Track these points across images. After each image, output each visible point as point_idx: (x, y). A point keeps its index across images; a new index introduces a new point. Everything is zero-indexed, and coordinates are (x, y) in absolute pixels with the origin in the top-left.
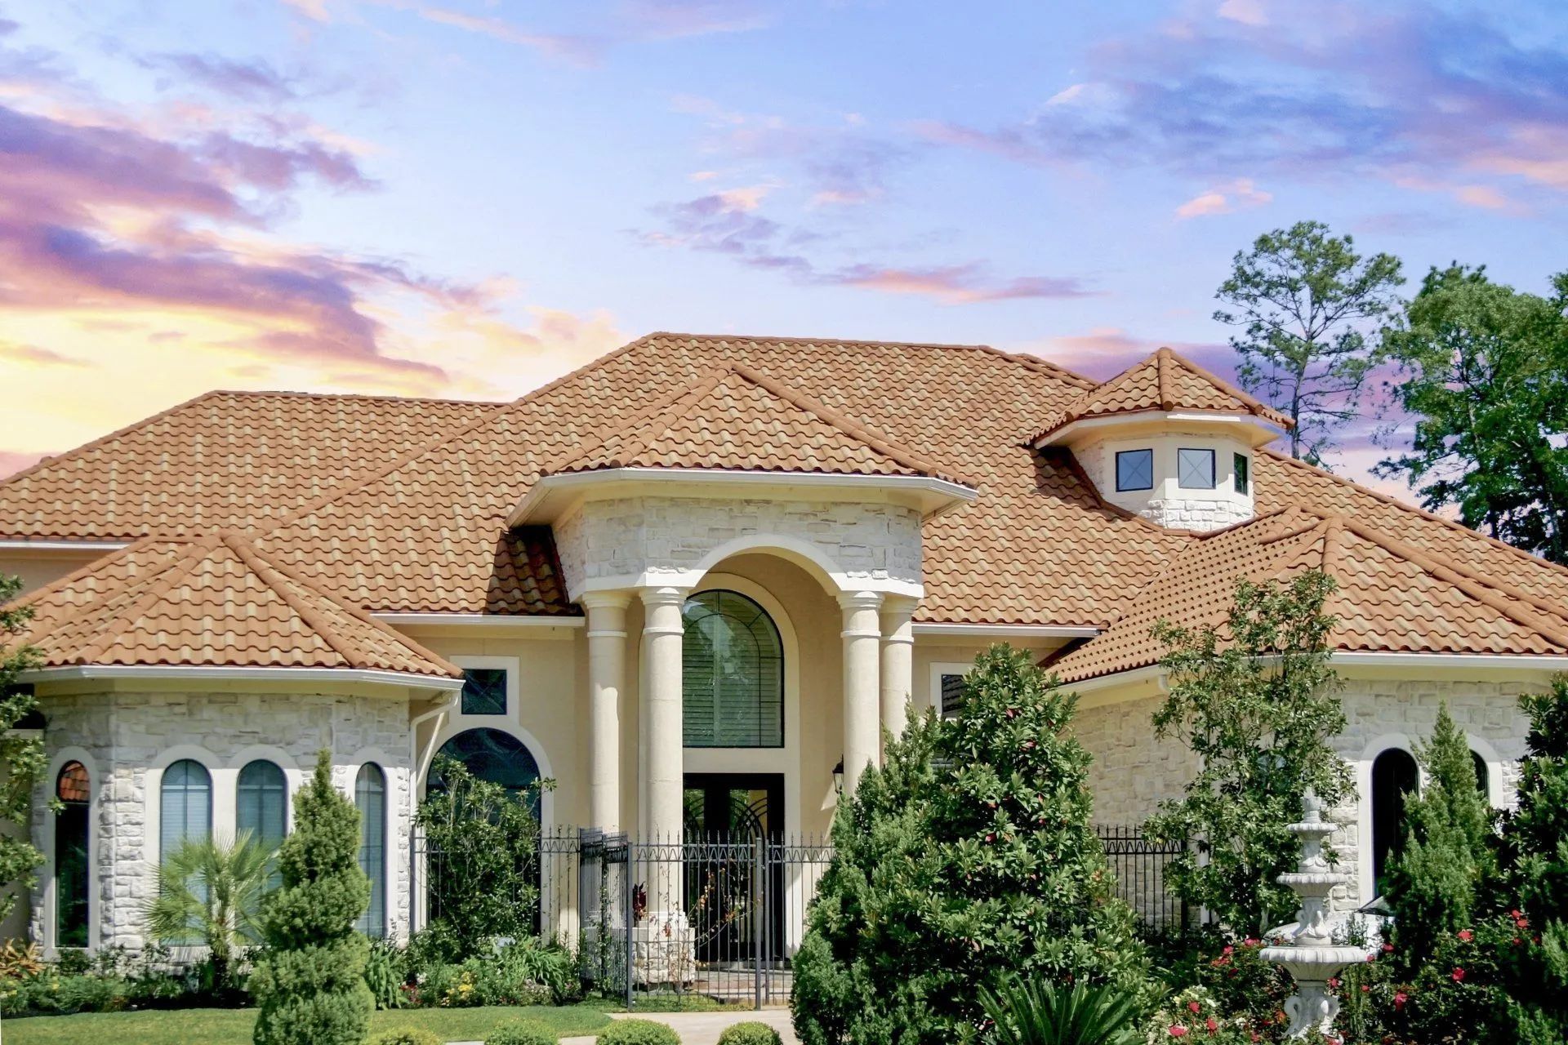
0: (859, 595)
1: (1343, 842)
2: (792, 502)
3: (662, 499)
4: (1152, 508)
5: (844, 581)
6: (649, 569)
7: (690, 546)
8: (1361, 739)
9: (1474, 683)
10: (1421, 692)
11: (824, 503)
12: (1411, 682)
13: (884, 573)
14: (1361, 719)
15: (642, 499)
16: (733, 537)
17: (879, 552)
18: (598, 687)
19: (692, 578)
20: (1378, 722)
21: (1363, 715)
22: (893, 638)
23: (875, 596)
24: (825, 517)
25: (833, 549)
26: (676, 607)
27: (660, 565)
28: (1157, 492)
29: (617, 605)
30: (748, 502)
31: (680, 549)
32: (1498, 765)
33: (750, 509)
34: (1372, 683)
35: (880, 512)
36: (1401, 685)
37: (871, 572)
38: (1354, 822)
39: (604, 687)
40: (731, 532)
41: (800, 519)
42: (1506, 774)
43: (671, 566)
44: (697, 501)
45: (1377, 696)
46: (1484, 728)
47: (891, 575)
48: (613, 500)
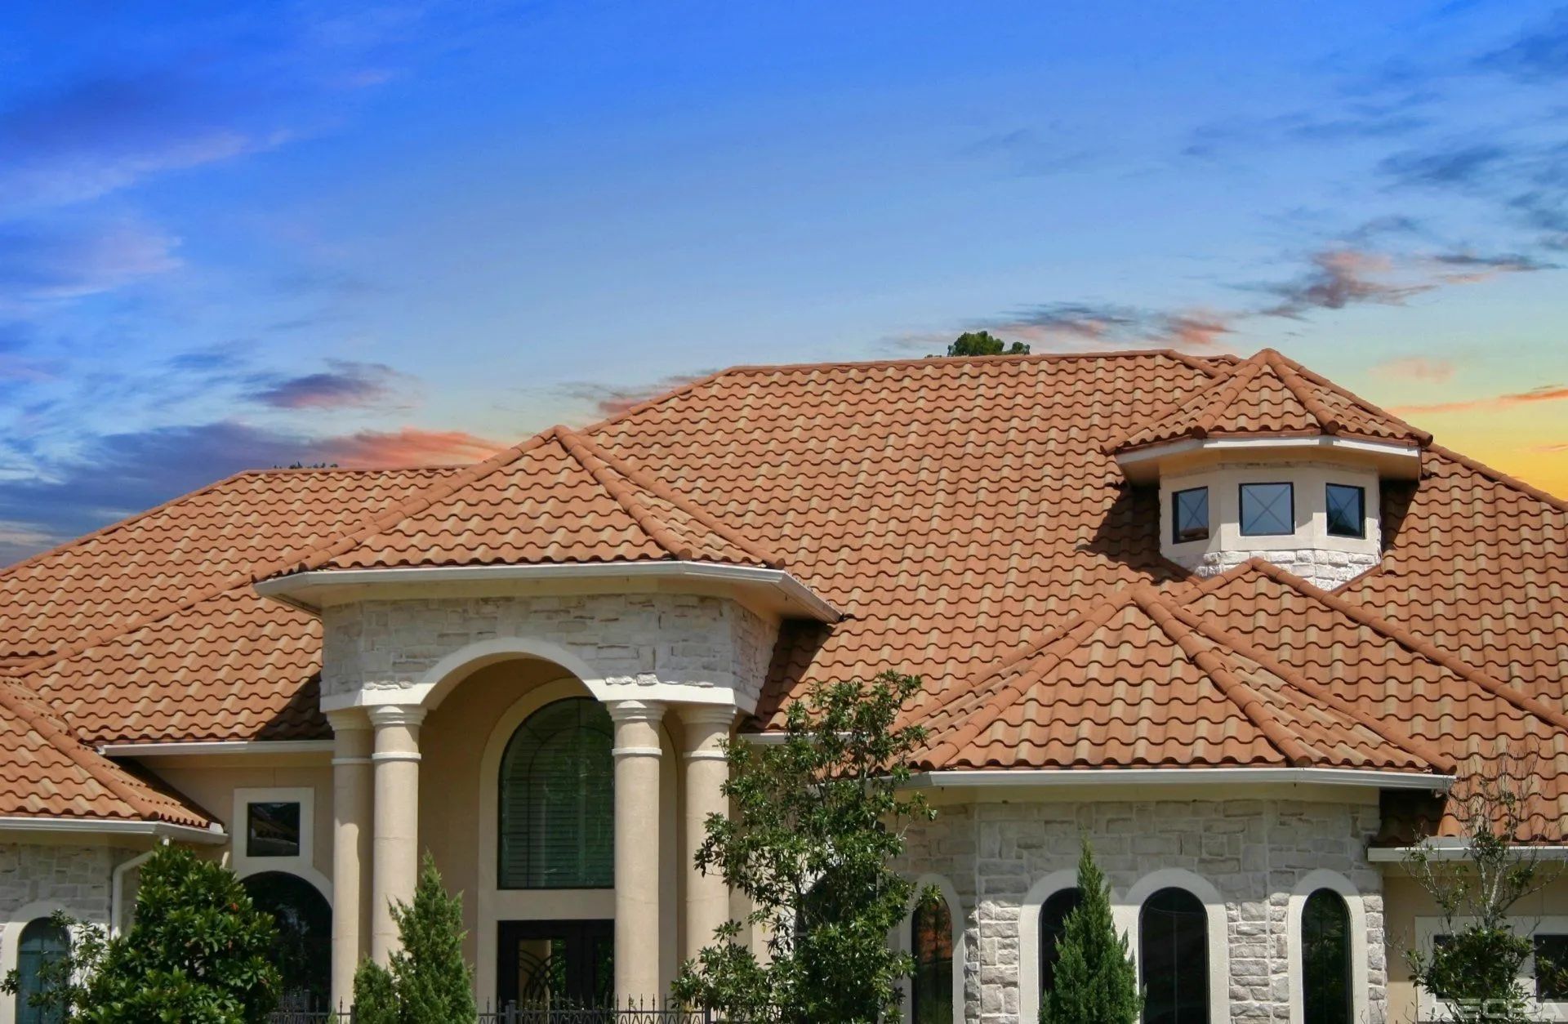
0: (623, 705)
1: (998, 1010)
2: (538, 598)
3: (383, 603)
4: (1208, 564)
5: (601, 689)
6: (367, 685)
7: (415, 657)
8: (1026, 877)
9: (1186, 803)
10: (1109, 816)
11: (580, 598)
12: (1098, 803)
13: (652, 678)
14: (1025, 853)
15: (361, 604)
16: (467, 643)
17: (646, 653)
18: (337, 823)
19: (418, 693)
20: (1049, 855)
21: (1028, 847)
22: (695, 754)
23: (642, 706)
24: (578, 613)
25: (589, 651)
26: (404, 729)
27: (378, 680)
28: (1213, 542)
29: (353, 727)
30: (486, 601)
31: (404, 660)
32: (1221, 908)
33: (488, 609)
34: (1040, 806)
35: (648, 603)
36: (1082, 807)
37: (635, 677)
38: (1015, 984)
39: (343, 823)
40: (465, 638)
41: (549, 618)
42: (1232, 919)
43: (392, 680)
44: (425, 602)
45: (1047, 822)
46: (1202, 861)
47: (662, 680)
48: (340, 606)
